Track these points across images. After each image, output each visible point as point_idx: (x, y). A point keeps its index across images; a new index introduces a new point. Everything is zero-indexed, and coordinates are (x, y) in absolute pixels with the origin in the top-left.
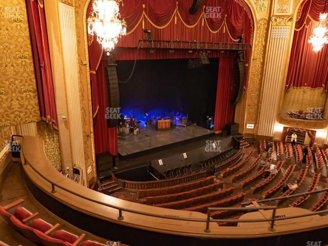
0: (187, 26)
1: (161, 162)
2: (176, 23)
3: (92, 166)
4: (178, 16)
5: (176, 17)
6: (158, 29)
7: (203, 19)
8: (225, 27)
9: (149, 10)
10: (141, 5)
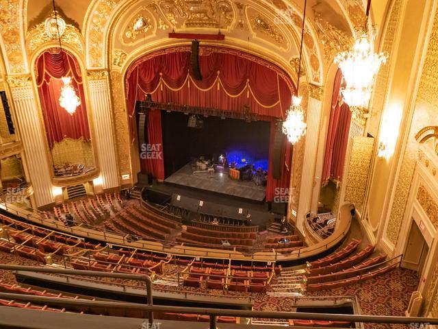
0: (201, 89)
1: (179, 198)
2: (189, 86)
3: (130, 175)
4: (191, 82)
5: (189, 80)
6: (174, 91)
7: (218, 83)
8: (248, 91)
9: (165, 77)
10: (158, 73)
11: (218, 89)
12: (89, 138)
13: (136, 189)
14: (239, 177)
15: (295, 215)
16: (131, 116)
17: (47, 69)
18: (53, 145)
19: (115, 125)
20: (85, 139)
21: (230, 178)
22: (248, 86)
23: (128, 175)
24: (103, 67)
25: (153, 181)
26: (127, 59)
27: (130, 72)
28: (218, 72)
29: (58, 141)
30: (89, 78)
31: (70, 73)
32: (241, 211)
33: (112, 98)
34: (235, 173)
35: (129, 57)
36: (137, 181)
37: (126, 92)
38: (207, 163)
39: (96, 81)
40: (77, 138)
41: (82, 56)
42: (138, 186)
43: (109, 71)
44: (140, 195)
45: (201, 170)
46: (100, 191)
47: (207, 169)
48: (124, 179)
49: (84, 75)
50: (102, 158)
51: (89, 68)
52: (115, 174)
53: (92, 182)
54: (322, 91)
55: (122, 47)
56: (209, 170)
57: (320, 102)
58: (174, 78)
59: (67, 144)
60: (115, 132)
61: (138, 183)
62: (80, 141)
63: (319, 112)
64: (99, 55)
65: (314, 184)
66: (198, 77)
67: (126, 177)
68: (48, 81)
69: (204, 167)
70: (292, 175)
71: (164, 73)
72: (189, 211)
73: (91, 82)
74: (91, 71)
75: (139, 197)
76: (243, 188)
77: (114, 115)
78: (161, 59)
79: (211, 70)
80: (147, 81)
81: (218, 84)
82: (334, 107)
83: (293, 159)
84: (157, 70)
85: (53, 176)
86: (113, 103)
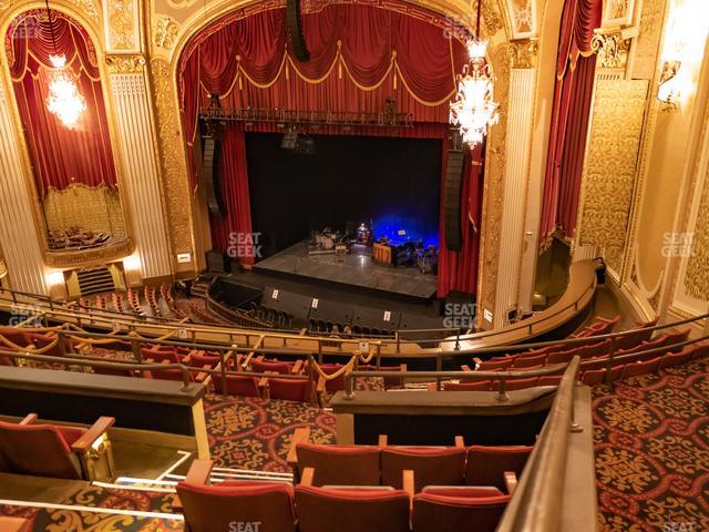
0: (309, 81)
1: (275, 294)
2: (287, 77)
3: (192, 255)
4: (290, 67)
5: (288, 65)
6: (262, 89)
7: (340, 67)
8: (396, 77)
9: (245, 63)
10: (234, 57)
11: (340, 76)
12: (115, 182)
13: (202, 280)
14: (390, 261)
15: (489, 319)
16: (190, 144)
17: (30, 48)
18: (47, 192)
19: (162, 160)
20: (108, 184)
21: (374, 261)
22: (394, 65)
23: (188, 255)
24: (137, 50)
25: (233, 265)
26: (180, 35)
27: (186, 59)
28: (339, 43)
29: (60, 189)
30: (111, 68)
31: (77, 59)
32: (387, 316)
33: (156, 110)
34: (383, 251)
35: (182, 29)
36: (204, 267)
37: (180, 98)
38: (334, 237)
39: (124, 76)
40: (96, 185)
41: (98, 27)
42: (205, 276)
43: (148, 57)
44: (206, 291)
45: (325, 249)
46: (136, 282)
47: (334, 248)
48: (180, 261)
49: (101, 64)
50: (138, 221)
51: (109, 49)
52: (162, 251)
53: (121, 263)
54: (536, 46)
55: (170, 11)
56: (338, 248)
57: (533, 71)
58: (260, 63)
59: (76, 195)
60: (163, 173)
61: (207, 270)
62: (101, 191)
63: (531, 93)
64: (129, 26)
65: (524, 246)
66: (302, 56)
67: (184, 258)
68: (35, 72)
69: (328, 243)
70: (482, 238)
71: (242, 55)
72: (292, 317)
73: (115, 76)
74: (114, 55)
75: (204, 293)
76: (395, 278)
77: (160, 141)
78: (238, 28)
79: (326, 40)
80: (214, 73)
81: (340, 69)
82: (560, 78)
83: (484, 207)
84: (230, 50)
85: (46, 247)
86: (157, 118)
